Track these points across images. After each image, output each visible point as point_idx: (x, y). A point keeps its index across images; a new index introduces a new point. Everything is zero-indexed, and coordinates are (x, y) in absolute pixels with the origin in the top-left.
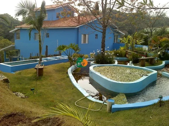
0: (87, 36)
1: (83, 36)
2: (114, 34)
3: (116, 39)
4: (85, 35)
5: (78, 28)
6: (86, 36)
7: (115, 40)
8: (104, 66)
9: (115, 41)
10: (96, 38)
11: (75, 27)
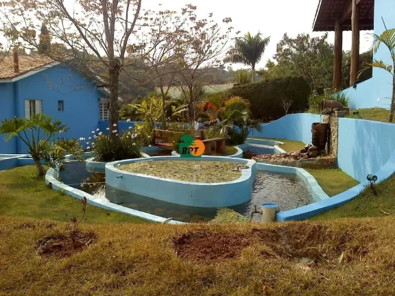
0: (38, 103)
1: (27, 103)
2: (99, 99)
3: (103, 111)
4: (33, 102)
5: (15, 83)
6: (34, 104)
7: (101, 113)
8: (133, 162)
9: (101, 115)
10: (59, 109)
11: (8, 81)
